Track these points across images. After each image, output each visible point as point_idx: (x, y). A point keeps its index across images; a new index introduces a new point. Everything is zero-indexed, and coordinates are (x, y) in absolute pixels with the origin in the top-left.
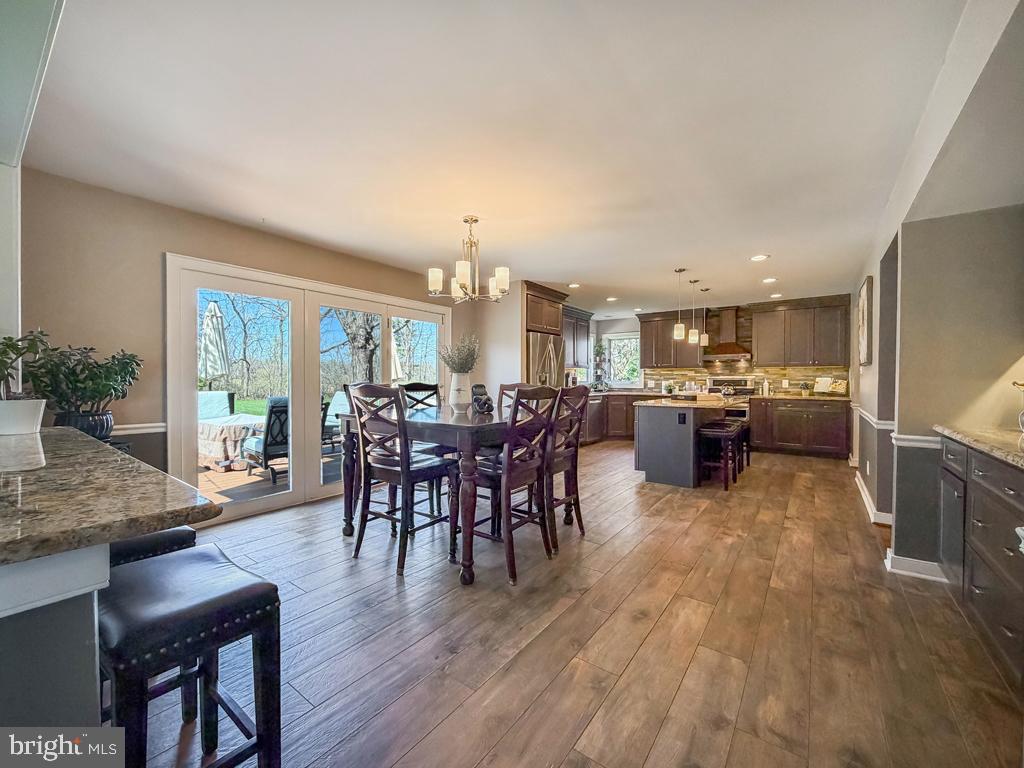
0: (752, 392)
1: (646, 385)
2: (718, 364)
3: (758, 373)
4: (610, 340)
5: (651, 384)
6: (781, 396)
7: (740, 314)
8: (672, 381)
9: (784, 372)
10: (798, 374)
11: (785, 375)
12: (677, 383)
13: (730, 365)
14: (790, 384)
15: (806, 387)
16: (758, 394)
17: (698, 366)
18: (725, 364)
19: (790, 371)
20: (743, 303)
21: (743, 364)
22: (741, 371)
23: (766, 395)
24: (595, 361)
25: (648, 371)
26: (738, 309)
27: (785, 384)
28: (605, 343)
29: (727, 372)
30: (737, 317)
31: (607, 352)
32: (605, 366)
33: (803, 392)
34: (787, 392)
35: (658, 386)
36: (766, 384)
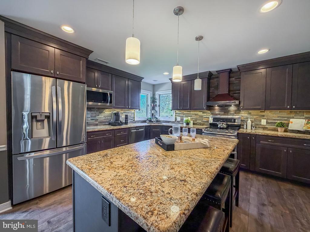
0: (239, 127)
1: (176, 119)
2: (217, 108)
3: (244, 114)
4: (160, 95)
5: (179, 119)
6: (260, 132)
7: (232, 75)
8: (189, 118)
9: (263, 114)
10: (274, 115)
11: (264, 116)
12: (193, 119)
13: (224, 109)
14: (267, 123)
15: (282, 125)
16: (243, 128)
17: (203, 109)
18: (221, 108)
19: (267, 113)
20: (233, 66)
21: (233, 108)
22: (232, 113)
23: (249, 130)
24: (151, 106)
25: (177, 112)
26: (230, 71)
27: (264, 122)
28: (157, 97)
29: (223, 113)
30: (230, 77)
31: (158, 101)
32: (157, 109)
33: (279, 129)
34: (264, 128)
35: (182, 120)
36: (249, 122)
